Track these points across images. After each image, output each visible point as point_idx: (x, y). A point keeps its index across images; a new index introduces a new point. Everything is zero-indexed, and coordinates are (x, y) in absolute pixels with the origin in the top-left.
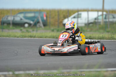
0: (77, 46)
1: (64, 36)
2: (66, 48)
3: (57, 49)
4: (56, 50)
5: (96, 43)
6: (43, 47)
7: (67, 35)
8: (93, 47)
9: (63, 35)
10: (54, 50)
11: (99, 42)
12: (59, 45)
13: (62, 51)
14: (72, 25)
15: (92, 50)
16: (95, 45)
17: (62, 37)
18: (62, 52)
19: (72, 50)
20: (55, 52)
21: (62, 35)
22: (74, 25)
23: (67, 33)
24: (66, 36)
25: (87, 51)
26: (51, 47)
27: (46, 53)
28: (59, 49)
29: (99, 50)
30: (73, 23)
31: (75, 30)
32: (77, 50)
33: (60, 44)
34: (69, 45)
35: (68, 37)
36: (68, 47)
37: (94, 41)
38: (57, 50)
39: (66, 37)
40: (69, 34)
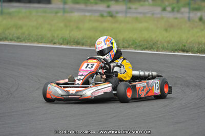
0: (111, 85)
1: (90, 66)
2: (89, 89)
3: (72, 90)
5: (153, 78)
6: (49, 86)
7: (95, 64)
8: (144, 87)
9: (88, 65)
10: (68, 92)
11: (158, 76)
12: (78, 84)
13: (81, 95)
15: (140, 92)
16: (147, 83)
17: (86, 68)
18: (83, 97)
19: (101, 93)
20: (70, 97)
21: (85, 65)
22: (112, 43)
23: (96, 61)
24: (92, 67)
25: (129, 95)
26: (64, 87)
27: (53, 97)
28: (77, 92)
29: (158, 92)
31: (115, 52)
32: (111, 92)
33: (80, 82)
34: (96, 84)
35: (96, 68)
36: (93, 88)
37: (150, 74)
38: (74, 92)
39: (93, 69)
40: (99, 62)
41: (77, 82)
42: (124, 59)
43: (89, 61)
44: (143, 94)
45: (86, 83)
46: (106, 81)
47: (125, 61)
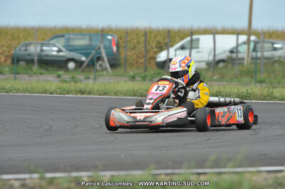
1: (161, 88)
2: (160, 115)
3: (140, 116)
4: (138, 118)
6: (113, 111)
7: (167, 87)
8: (224, 113)
9: (158, 87)
10: (135, 118)
11: (242, 103)
12: (147, 109)
13: (151, 122)
14: (183, 65)
15: (220, 119)
16: (229, 109)
17: (156, 90)
18: (152, 124)
19: (173, 119)
20: (137, 123)
21: (156, 87)
22: (189, 67)
23: (168, 83)
24: (163, 89)
26: (130, 113)
27: (118, 125)
28: (146, 118)
29: (240, 120)
30: (186, 61)
31: (190, 77)
32: (186, 118)
33: (150, 106)
34: (168, 108)
35: (169, 91)
36: (164, 113)
37: (232, 100)
38: (142, 118)
39: (164, 92)
40: (171, 84)
41: (146, 106)
42: (201, 82)
43: (160, 83)
44: (223, 121)
45: (156, 108)
46: (180, 105)
47: (202, 83)
